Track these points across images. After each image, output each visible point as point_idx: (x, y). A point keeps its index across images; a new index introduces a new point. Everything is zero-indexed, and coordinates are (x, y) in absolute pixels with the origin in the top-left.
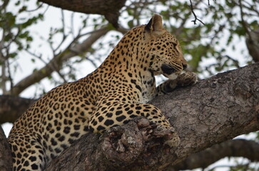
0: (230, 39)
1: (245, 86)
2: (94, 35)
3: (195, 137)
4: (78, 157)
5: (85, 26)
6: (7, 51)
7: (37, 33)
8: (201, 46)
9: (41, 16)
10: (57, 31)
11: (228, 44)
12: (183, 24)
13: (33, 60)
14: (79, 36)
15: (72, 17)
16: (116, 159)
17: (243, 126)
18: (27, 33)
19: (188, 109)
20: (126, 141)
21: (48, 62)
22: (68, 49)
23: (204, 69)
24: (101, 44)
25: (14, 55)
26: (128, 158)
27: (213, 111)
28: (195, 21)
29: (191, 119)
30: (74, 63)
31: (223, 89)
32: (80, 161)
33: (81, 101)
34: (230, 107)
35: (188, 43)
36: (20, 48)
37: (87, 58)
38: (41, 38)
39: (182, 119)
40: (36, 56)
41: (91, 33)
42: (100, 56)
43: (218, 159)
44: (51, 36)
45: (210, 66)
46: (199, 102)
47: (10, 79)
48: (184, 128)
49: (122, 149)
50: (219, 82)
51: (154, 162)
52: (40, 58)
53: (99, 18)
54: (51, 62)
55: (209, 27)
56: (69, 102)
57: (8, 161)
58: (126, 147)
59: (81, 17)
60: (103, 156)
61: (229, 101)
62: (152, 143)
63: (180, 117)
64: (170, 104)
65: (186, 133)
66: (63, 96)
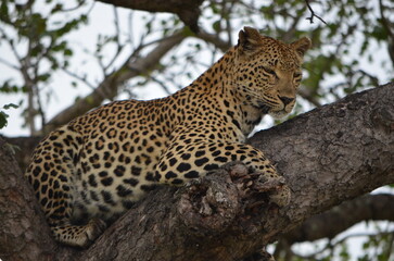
0: (365, 46)
1: (388, 113)
2: (164, 44)
3: (315, 190)
4: (144, 224)
5: (149, 32)
6: (36, 71)
7: (79, 44)
8: (321, 57)
9: (84, 18)
10: (108, 40)
11: (362, 53)
12: (294, 25)
13: (74, 84)
14: (141, 47)
15: (130, 17)
16: (199, 226)
17: (386, 173)
18: (64, 43)
19: (304, 149)
20: (214, 198)
21: (96, 85)
22: (126, 66)
23: (327, 91)
24: (174, 58)
25: (45, 78)
26: (216, 224)
27: (341, 151)
28: (311, 19)
29: (308, 164)
30: (134, 86)
31: (355, 118)
32: (146, 230)
33: (152, 129)
34: (367, 145)
36: (55, 66)
37: (154, 80)
38: (86, 51)
39: (296, 165)
40: (78, 78)
41: (159, 41)
42: (173, 75)
43: (351, 224)
44: (99, 48)
45: (336, 86)
46: (319, 139)
47: (41, 112)
48: (299, 178)
49: (208, 210)
50: (348, 107)
51: (255, 229)
52: (84, 80)
53: (171, 19)
54: (101, 85)
55: (334, 28)
56: (133, 130)
57: (40, 233)
58: (214, 207)
59: (144, 18)
60: (180, 222)
61: (365, 136)
62: (253, 200)
63: (293, 161)
64: (277, 142)
65: (302, 185)
66: (125, 119)
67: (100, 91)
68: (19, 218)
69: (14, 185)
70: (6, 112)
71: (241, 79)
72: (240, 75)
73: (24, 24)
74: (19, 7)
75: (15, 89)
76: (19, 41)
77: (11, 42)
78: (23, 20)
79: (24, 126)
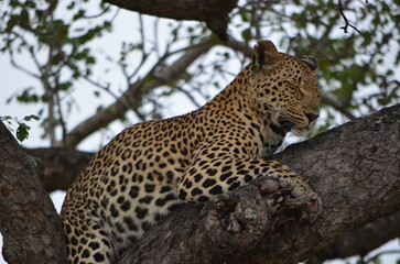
2: (190, 52)
3: (349, 206)
4: (169, 241)
5: (175, 40)
6: (57, 80)
7: (102, 52)
8: (354, 66)
9: (108, 25)
10: (133, 48)
11: (397, 63)
12: (327, 33)
13: (97, 94)
14: (167, 55)
15: (156, 25)
16: (228, 244)
18: (87, 51)
19: (337, 163)
20: (242, 214)
21: (119, 95)
22: (151, 74)
23: (360, 101)
24: (201, 67)
25: (66, 86)
26: (245, 241)
27: (376, 166)
28: (345, 29)
29: (342, 180)
30: (159, 96)
31: (390, 132)
32: (171, 247)
33: (166, 146)
35: (335, 62)
36: (77, 75)
37: (180, 89)
38: (109, 59)
39: (329, 180)
40: (101, 87)
41: (185, 49)
42: (200, 84)
43: (385, 241)
44: (124, 55)
45: (371, 97)
46: (353, 153)
47: (62, 123)
48: (332, 194)
49: (236, 227)
50: (383, 121)
51: (286, 247)
52: (107, 89)
53: (198, 26)
54: (124, 95)
55: (368, 36)
56: (147, 148)
57: (61, 250)
58: (243, 223)
59: (170, 25)
60: (207, 239)
62: (283, 217)
63: (326, 177)
64: (309, 157)
65: (335, 201)
66: (141, 138)
67: (124, 100)
68: (39, 233)
69: (34, 199)
70: (27, 123)
71: (262, 95)
72: (261, 90)
73: (45, 31)
74: (39, 13)
75: (35, 99)
76: (40, 48)
77: (31, 50)
78: (44, 27)
79: (43, 137)
